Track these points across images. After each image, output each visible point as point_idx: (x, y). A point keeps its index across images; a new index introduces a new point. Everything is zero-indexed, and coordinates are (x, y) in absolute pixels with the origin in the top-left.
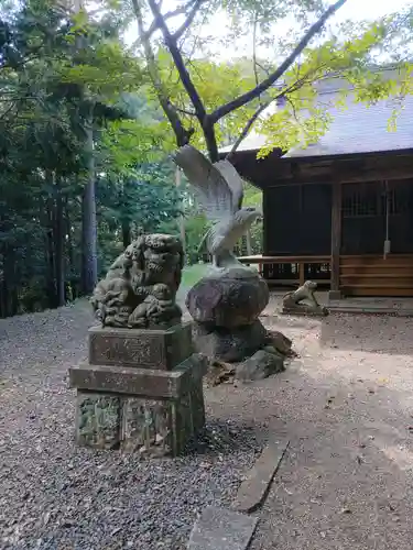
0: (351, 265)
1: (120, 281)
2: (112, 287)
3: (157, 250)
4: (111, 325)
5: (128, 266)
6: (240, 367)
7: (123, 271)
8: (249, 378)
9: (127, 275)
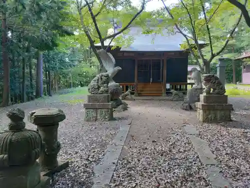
0: (140, 86)
1: (96, 84)
2: (94, 85)
3: (105, 76)
4: (94, 94)
5: (98, 80)
6: (116, 109)
7: (97, 81)
8: (119, 111)
9: (98, 82)
